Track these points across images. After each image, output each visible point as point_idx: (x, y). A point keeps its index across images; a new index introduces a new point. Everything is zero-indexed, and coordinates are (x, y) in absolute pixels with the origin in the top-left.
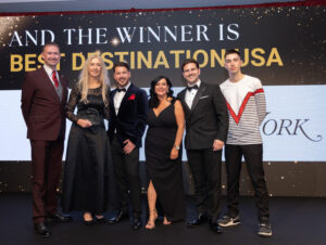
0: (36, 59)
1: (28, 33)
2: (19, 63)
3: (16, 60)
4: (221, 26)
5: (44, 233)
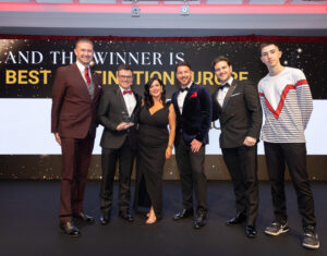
0: (27, 74)
1: (21, 53)
2: (13, 77)
3: (11, 74)
4: (171, 54)
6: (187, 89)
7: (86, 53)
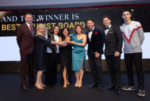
2: (5, 27)
4: (73, 15)
5: (26, 90)
6: (92, 30)
7: (30, 19)
